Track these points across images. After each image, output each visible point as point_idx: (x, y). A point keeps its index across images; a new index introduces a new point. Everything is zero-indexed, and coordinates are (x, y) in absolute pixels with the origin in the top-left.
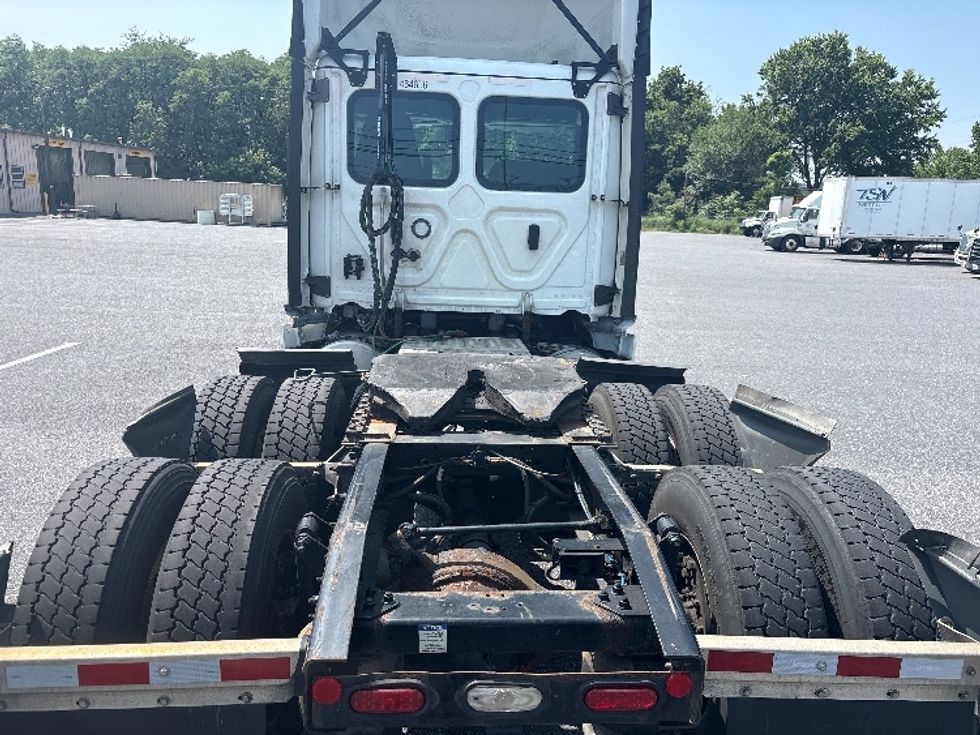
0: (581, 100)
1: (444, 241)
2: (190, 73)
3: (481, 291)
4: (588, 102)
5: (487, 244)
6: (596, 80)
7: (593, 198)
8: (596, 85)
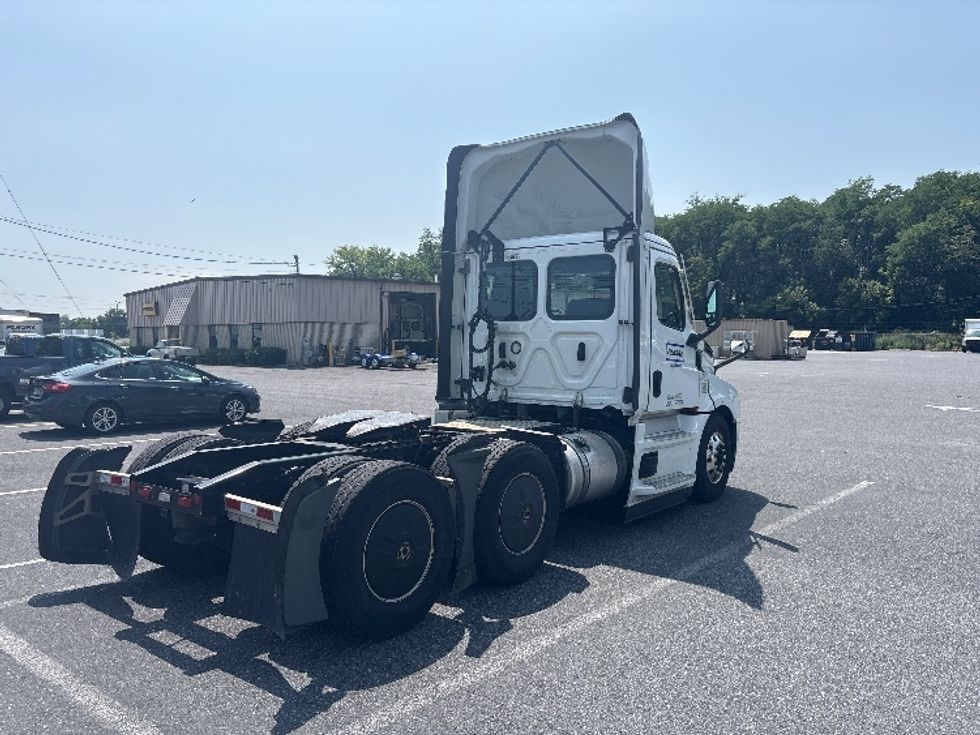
0: (610, 254)
1: (529, 353)
2: (738, 224)
3: (552, 390)
4: (615, 255)
5: (553, 355)
6: (619, 239)
7: (620, 322)
8: (620, 242)
